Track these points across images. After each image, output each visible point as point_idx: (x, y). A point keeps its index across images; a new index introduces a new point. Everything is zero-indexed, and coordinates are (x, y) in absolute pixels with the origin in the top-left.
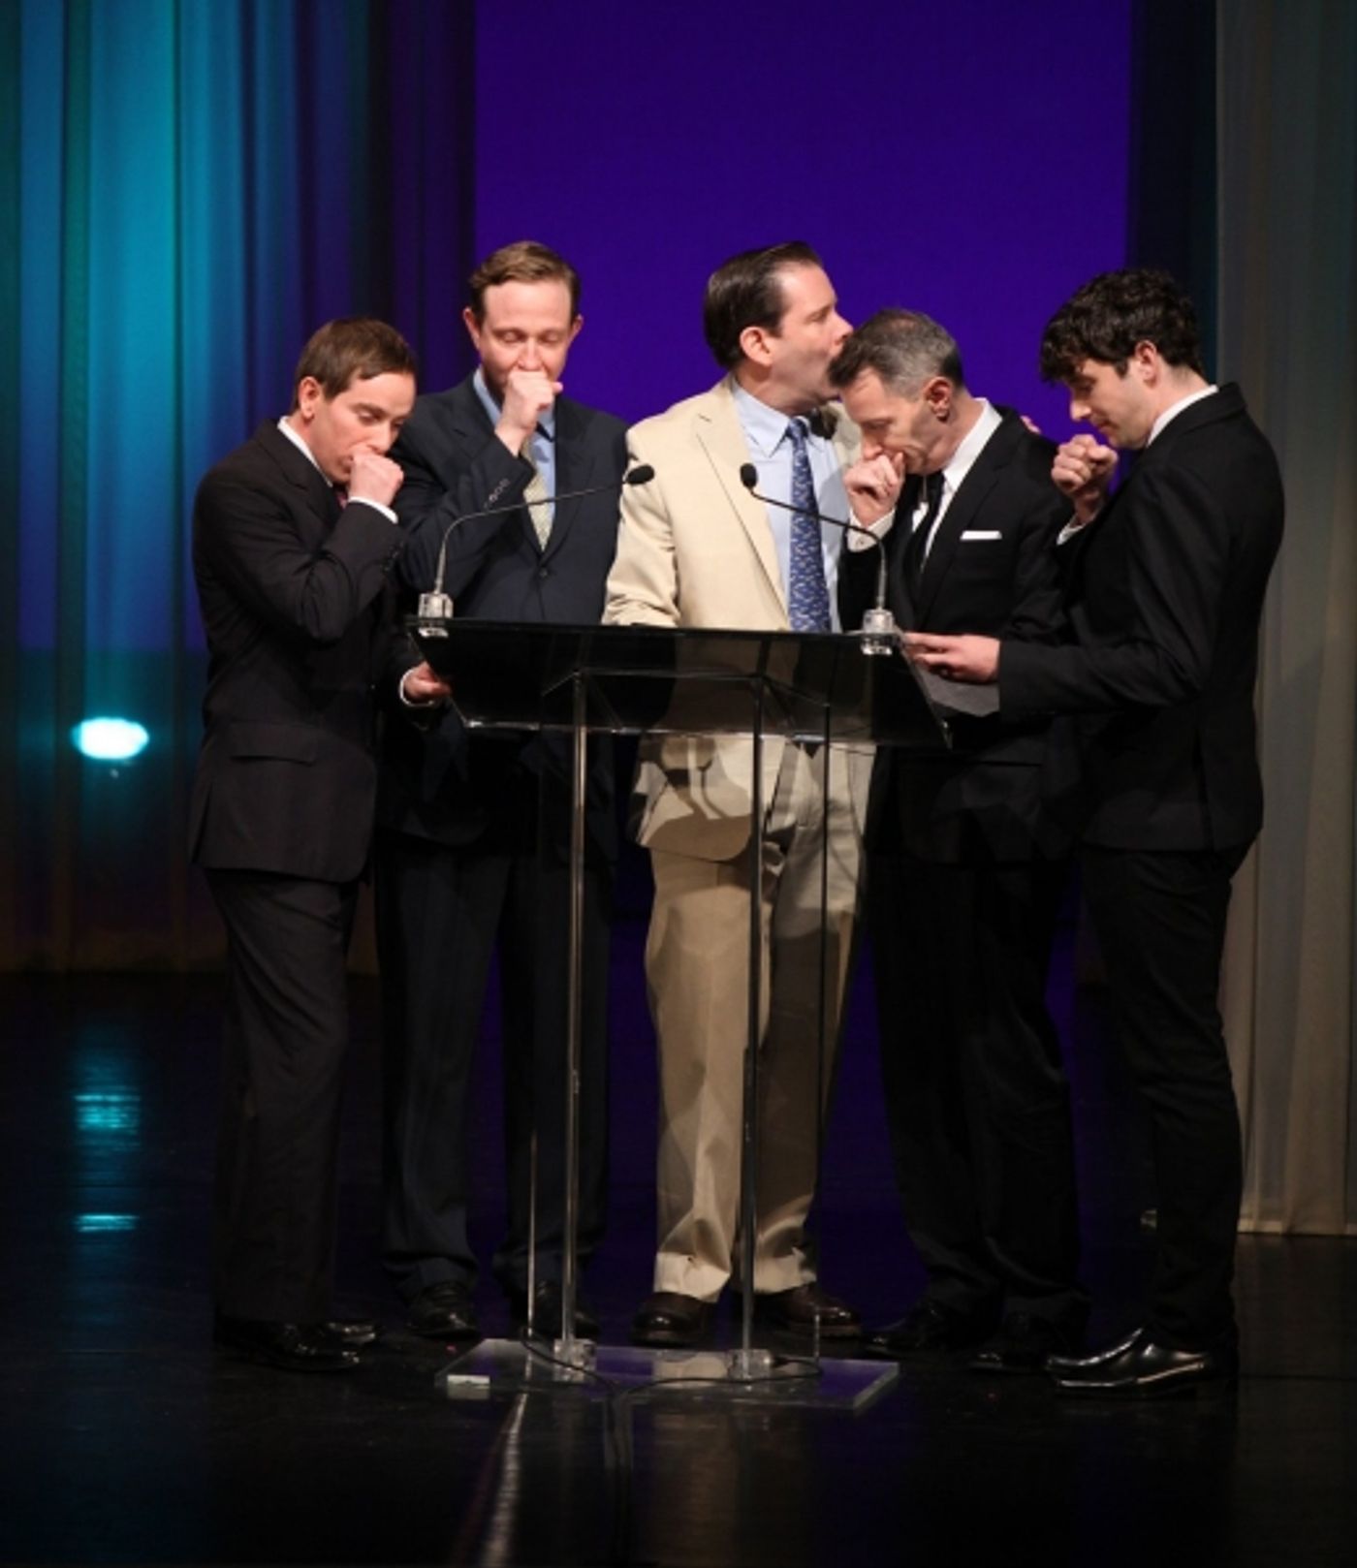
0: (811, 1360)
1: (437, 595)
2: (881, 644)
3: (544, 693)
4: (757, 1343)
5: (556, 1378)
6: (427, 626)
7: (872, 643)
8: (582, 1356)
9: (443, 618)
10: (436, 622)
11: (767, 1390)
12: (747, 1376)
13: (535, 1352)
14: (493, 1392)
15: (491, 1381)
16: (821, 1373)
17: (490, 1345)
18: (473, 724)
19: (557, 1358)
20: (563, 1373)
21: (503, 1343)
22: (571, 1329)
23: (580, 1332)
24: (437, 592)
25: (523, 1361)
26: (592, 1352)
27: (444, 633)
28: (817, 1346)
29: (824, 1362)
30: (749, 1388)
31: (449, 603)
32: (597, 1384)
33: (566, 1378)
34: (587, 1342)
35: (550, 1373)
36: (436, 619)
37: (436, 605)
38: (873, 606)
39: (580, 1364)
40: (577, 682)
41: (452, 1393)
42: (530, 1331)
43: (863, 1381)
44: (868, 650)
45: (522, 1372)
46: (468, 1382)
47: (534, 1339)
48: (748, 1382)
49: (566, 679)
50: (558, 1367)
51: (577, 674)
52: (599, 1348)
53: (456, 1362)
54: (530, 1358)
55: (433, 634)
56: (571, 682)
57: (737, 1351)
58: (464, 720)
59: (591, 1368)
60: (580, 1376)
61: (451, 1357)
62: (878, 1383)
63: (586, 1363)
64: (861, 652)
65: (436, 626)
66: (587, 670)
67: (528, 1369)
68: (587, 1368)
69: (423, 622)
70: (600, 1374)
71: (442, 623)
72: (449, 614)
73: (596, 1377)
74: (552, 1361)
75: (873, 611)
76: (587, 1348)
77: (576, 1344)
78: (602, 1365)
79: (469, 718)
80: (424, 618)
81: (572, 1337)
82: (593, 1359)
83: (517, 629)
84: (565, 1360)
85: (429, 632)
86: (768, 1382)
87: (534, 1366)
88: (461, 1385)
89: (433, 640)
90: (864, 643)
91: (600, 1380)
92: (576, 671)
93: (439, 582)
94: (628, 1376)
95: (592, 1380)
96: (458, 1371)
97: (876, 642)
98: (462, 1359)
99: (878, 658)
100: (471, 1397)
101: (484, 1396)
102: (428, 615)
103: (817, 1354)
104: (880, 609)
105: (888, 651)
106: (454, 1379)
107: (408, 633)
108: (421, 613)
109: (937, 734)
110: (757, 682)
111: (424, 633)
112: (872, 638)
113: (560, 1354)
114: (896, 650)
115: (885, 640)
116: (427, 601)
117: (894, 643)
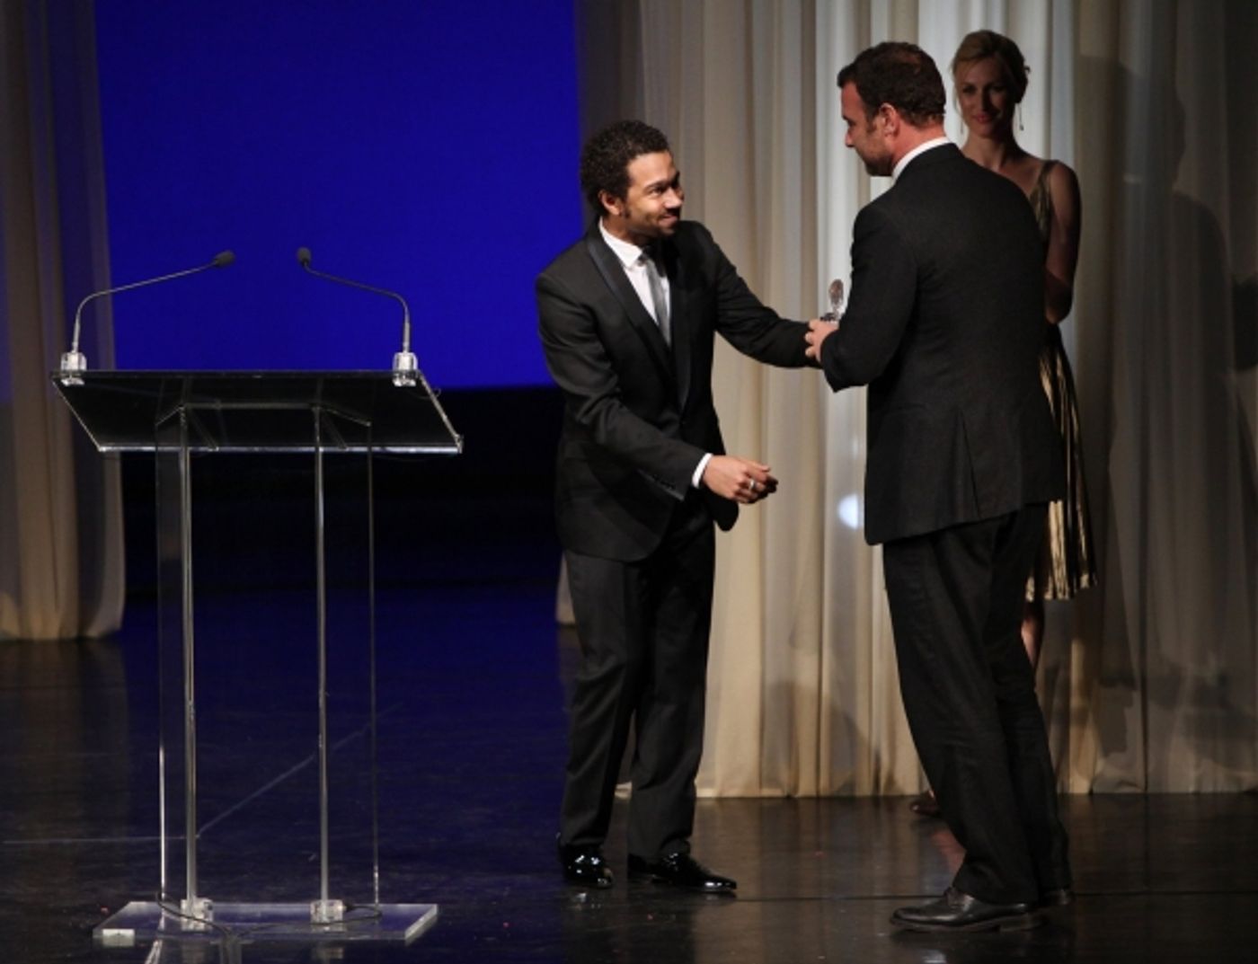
0: (373, 905)
1: (74, 354)
2: (407, 378)
3: (157, 424)
4: (333, 895)
5: (184, 928)
6: (68, 377)
7: (401, 377)
8: (203, 911)
9: (80, 371)
10: (74, 374)
11: (340, 929)
12: (325, 919)
13: (166, 909)
14: (137, 941)
15: (136, 933)
16: (380, 915)
17: (134, 907)
18: (103, 449)
19: (184, 913)
20: (188, 923)
21: (143, 904)
22: (194, 892)
23: (200, 895)
24: (74, 351)
25: (158, 917)
26: (210, 908)
27: (80, 382)
28: (377, 895)
29: (381, 905)
30: (327, 928)
31: (84, 360)
32: (214, 932)
33: (191, 927)
34: (206, 900)
35: (179, 925)
36: (75, 372)
37: (74, 362)
38: (401, 350)
39: (201, 917)
40: (183, 415)
41: (107, 943)
42: (163, 895)
43: (410, 920)
44: (398, 383)
45: (157, 925)
46: (119, 934)
47: (167, 900)
48: (326, 924)
49: (174, 412)
50: (185, 920)
51: (182, 409)
52: (215, 905)
53: (109, 920)
54: (164, 913)
55: (72, 383)
56: (177, 415)
57: (317, 902)
58: (98, 446)
59: (210, 919)
60: (202, 926)
61: (106, 916)
62: (422, 920)
63: (206, 916)
64: (393, 385)
65: (74, 376)
66: (190, 406)
67: (162, 923)
68: (207, 920)
69: (63, 375)
70: (216, 924)
71: (79, 375)
72: (84, 367)
73: (214, 926)
74: (180, 915)
75: (400, 354)
76: (207, 905)
77: (198, 902)
78: (219, 917)
79: (101, 444)
80: (65, 372)
81: (194, 898)
82: (211, 913)
83: (136, 377)
84: (190, 915)
85: (70, 381)
86: (341, 924)
87: (167, 920)
88: (113, 937)
89: (73, 388)
90: (395, 377)
91: (216, 928)
92: (181, 406)
93: (76, 344)
94: (237, 924)
95: (210, 928)
96: (110, 926)
97: (403, 376)
98: (113, 917)
99: (405, 388)
100: (121, 945)
101: (131, 944)
102: (68, 368)
103: (377, 901)
104: (405, 352)
105: (413, 383)
106: (108, 933)
107: (54, 383)
108: (62, 368)
109: (451, 443)
110: (317, 410)
111: (66, 382)
112: (401, 374)
113: (186, 911)
114: (418, 382)
115: (411, 375)
116: (66, 359)
117: (417, 376)
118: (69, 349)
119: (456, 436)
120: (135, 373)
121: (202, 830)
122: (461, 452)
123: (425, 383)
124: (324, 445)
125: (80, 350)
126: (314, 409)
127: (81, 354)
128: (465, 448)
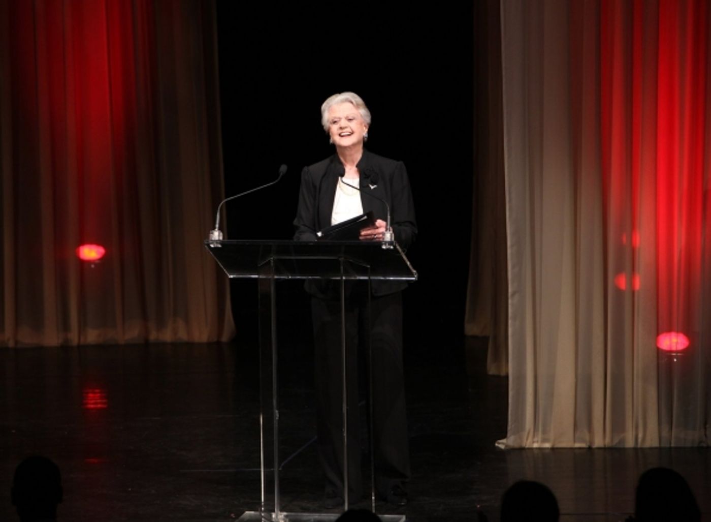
2: (389, 245)
3: (259, 266)
6: (212, 243)
7: (385, 244)
8: (283, 518)
9: (219, 240)
10: (217, 242)
17: (247, 514)
18: (232, 276)
19: (273, 520)
21: (252, 512)
22: (279, 509)
23: (282, 510)
24: (216, 230)
26: (287, 516)
27: (220, 246)
28: (374, 508)
31: (221, 234)
34: (285, 513)
36: (217, 241)
37: (216, 235)
39: (283, 521)
40: (272, 261)
42: (263, 509)
44: (384, 247)
47: (265, 511)
49: (267, 261)
51: (272, 258)
52: (289, 515)
54: (263, 519)
55: (216, 246)
56: (269, 262)
58: (228, 275)
61: (234, 520)
64: (381, 247)
65: (217, 243)
66: (276, 257)
71: (219, 242)
72: (221, 238)
76: (285, 515)
77: (281, 515)
79: (230, 274)
80: (212, 240)
81: (279, 512)
82: (287, 518)
84: (277, 521)
85: (214, 245)
89: (215, 248)
90: (382, 245)
93: (217, 226)
97: (387, 244)
98: (237, 521)
99: (388, 250)
102: (213, 239)
105: (392, 247)
107: (206, 246)
108: (211, 238)
109: (412, 275)
110: (342, 259)
111: (212, 246)
112: (386, 243)
113: (274, 518)
114: (395, 247)
115: (391, 243)
116: (212, 233)
117: (394, 244)
118: (214, 228)
119: (414, 271)
120: (247, 242)
121: (283, 464)
122: (417, 279)
123: (398, 247)
124: (346, 276)
125: (220, 229)
126: (340, 259)
127: (220, 231)
128: (419, 277)
